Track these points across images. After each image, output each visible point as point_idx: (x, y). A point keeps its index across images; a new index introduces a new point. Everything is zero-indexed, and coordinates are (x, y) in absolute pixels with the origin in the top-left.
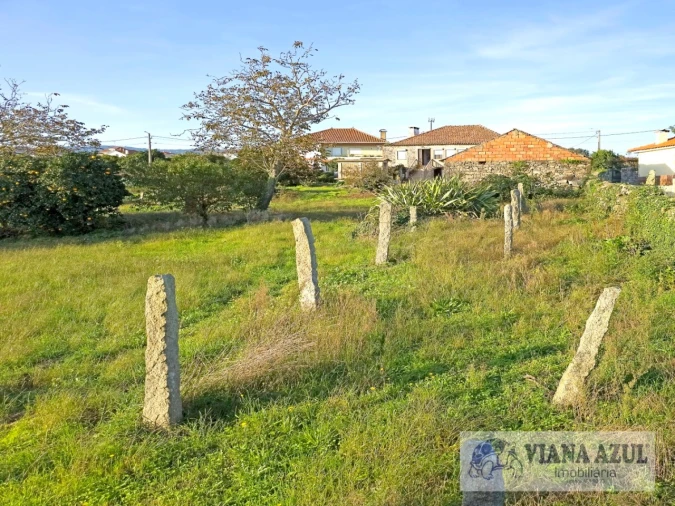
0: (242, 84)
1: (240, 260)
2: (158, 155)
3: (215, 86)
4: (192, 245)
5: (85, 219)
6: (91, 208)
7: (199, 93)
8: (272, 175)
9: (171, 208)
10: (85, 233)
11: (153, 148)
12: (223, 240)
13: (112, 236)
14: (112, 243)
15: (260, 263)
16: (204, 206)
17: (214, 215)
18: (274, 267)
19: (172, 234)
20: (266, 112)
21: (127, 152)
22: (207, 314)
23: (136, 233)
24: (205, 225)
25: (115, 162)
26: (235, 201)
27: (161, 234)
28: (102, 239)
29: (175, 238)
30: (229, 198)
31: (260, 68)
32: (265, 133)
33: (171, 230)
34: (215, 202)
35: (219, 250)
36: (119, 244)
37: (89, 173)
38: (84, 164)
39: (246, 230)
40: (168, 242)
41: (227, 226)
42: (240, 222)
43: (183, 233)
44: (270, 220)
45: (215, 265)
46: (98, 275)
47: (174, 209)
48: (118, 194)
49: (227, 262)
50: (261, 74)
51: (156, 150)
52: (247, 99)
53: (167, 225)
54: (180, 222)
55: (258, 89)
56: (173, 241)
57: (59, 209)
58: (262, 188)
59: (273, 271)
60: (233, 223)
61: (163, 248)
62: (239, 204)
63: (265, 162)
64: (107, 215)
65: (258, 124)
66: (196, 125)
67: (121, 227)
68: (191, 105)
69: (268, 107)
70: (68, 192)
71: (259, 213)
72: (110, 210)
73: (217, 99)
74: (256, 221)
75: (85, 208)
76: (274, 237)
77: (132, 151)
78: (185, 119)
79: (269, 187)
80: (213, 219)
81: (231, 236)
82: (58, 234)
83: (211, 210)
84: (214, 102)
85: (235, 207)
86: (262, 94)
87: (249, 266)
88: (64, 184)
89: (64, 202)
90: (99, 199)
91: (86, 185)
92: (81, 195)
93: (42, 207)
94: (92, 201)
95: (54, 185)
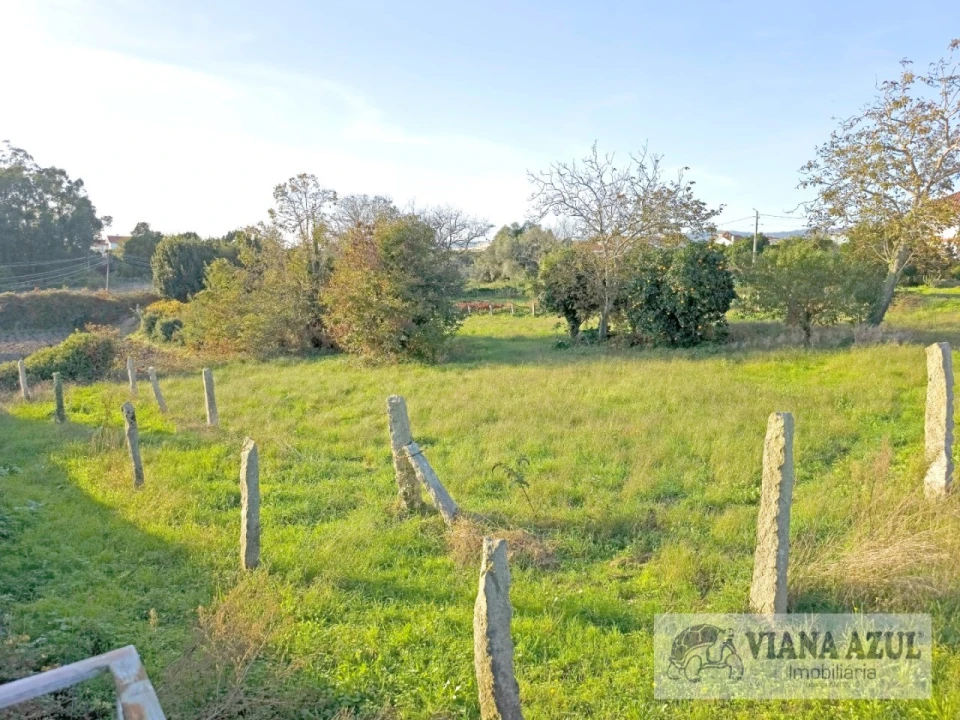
0: (870, 124)
1: (845, 402)
2: (763, 241)
3: (840, 133)
4: (793, 371)
5: (696, 328)
6: (702, 313)
7: (821, 146)
8: (893, 269)
9: (774, 317)
10: (695, 344)
11: (759, 232)
12: (826, 368)
13: (717, 352)
14: (716, 361)
15: (869, 410)
16: (808, 316)
17: (818, 329)
18: (887, 418)
19: (773, 354)
20: (898, 166)
21: (733, 238)
22: (808, 474)
23: (738, 349)
24: (807, 344)
25: (722, 252)
26: (843, 309)
27: (761, 353)
28: (711, 354)
29: (776, 360)
30: (835, 304)
31: (897, 94)
32: (892, 201)
33: (771, 348)
34: (820, 310)
35: (821, 383)
36: (723, 363)
37: (705, 268)
38: (702, 257)
39: (853, 355)
40: (769, 364)
41: (831, 347)
42: (846, 343)
43: (783, 354)
44: (883, 341)
45: (817, 404)
46: (706, 400)
47: (777, 319)
48: (724, 296)
49: (831, 402)
50: (898, 104)
51: (761, 234)
52: (877, 147)
53: (767, 341)
54: (781, 338)
55: (893, 130)
56: (773, 363)
57: (677, 314)
58: (878, 290)
59: (885, 423)
60: (838, 342)
61: (762, 372)
62: (848, 314)
63: (886, 247)
64: (714, 324)
65: (887, 186)
66: (814, 192)
67: (724, 340)
68: (810, 166)
69: (899, 157)
70: (686, 292)
71: (870, 329)
72: (718, 318)
73: (842, 153)
74: (866, 341)
75: (698, 314)
76: (887, 368)
77: (738, 237)
78: (801, 187)
79: (887, 289)
80: (816, 335)
81: (835, 361)
82: (673, 344)
83: (814, 323)
84: (836, 158)
85: (843, 319)
86: (895, 137)
87: (856, 412)
88: (685, 283)
89: (682, 305)
90: (710, 302)
91: (701, 284)
92: (696, 295)
93: (664, 311)
94: (704, 305)
95: (677, 284)
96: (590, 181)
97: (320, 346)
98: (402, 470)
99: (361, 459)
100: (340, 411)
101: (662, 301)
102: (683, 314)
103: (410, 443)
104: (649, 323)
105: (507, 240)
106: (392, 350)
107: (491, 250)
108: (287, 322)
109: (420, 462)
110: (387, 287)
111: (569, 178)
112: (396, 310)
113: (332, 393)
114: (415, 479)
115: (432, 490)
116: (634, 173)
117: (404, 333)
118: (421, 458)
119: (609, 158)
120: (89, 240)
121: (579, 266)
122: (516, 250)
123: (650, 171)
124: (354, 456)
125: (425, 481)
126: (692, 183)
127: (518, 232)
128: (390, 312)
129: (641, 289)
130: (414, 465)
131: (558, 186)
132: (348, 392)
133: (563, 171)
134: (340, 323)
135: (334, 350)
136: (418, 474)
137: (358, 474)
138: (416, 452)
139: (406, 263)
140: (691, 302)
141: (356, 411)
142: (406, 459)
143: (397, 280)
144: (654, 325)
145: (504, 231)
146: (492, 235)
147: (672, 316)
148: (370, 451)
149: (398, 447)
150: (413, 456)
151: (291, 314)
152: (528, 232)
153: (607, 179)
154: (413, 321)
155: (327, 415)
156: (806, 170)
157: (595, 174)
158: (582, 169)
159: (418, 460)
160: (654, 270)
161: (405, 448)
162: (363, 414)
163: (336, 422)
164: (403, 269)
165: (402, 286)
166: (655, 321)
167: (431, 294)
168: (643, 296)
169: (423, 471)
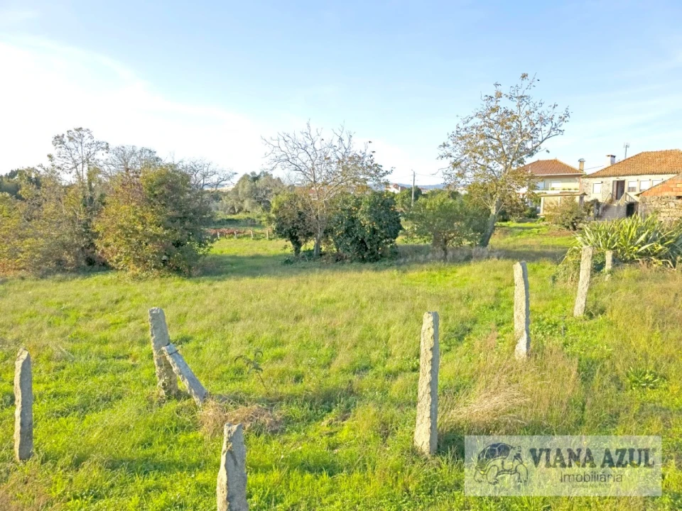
0: (478, 121)
1: (469, 297)
2: (418, 192)
3: (462, 126)
4: (437, 277)
5: (378, 249)
6: (382, 239)
7: (451, 134)
8: (493, 212)
9: (425, 241)
10: (377, 260)
11: (415, 184)
12: (457, 275)
13: (391, 265)
14: (391, 271)
15: (482, 303)
16: (446, 241)
17: (452, 249)
18: (493, 308)
19: (425, 266)
20: (495, 148)
21: (399, 188)
22: (448, 348)
23: (404, 263)
24: (445, 259)
25: (393, 198)
26: (466, 237)
27: (418, 266)
28: (387, 267)
29: (427, 270)
30: (461, 234)
31: (493, 104)
32: (492, 170)
33: (425, 262)
34: (453, 237)
35: (454, 285)
36: (395, 272)
37: (383, 209)
38: (381, 201)
39: (472, 267)
40: (423, 273)
41: (459, 261)
42: (468, 259)
43: (431, 266)
44: (488, 258)
45: (452, 300)
46: (386, 299)
47: (427, 243)
48: (395, 229)
49: (460, 298)
50: (494, 110)
51: (417, 186)
52: (483, 136)
53: (421, 258)
54: (430, 255)
55: (491, 126)
56: (425, 272)
57: (365, 240)
58: (485, 224)
59: (491, 310)
60: (463, 258)
61: (420, 279)
62: (468, 240)
63: (489, 198)
64: (389, 246)
65: (488, 161)
66: (447, 163)
67: (396, 258)
68: (444, 145)
69: (495, 143)
70: (371, 225)
71: (481, 249)
72: (391, 242)
73: (462, 138)
74: (480, 258)
75: (379, 240)
76: (492, 274)
77: (403, 188)
78: (440, 158)
79: (490, 224)
80: (450, 253)
81: (462, 270)
82: (363, 260)
83: (450, 245)
84: (459, 142)
85: (466, 243)
86: (493, 130)
87: (475, 304)
88: (370, 219)
89: (368, 234)
90: (386, 232)
91: (380, 220)
92: (377, 228)
93: (357, 238)
94: (382, 234)
95: (364, 219)
96: (306, 146)
97: (93, 264)
98: (161, 366)
99: (127, 357)
100: (109, 318)
101: (356, 231)
102: (369, 240)
103: (168, 344)
104: (347, 246)
105: (248, 184)
106: (155, 267)
107: (236, 191)
108: (64, 246)
109: (176, 360)
110: (150, 217)
111: (291, 144)
112: (158, 236)
113: (102, 303)
114: (173, 373)
115: (186, 380)
116: (335, 143)
117: (165, 254)
118: (177, 356)
119: (319, 132)
121: (300, 206)
122: (254, 191)
123: (346, 142)
124: (121, 355)
125: (180, 374)
126: (374, 152)
127: (256, 179)
128: (153, 238)
129: (342, 223)
130: (171, 362)
131: (284, 148)
132: (117, 302)
133: (287, 139)
134: (109, 246)
135: (105, 267)
136: (175, 369)
137: (126, 370)
138: (173, 351)
139: (166, 200)
140: (374, 231)
141: (123, 317)
142: (165, 357)
143: (160, 213)
144: (351, 248)
145: (245, 177)
146: (236, 180)
147: (362, 241)
148: (135, 350)
149: (158, 348)
150: (170, 355)
151: (68, 239)
152: (262, 179)
153: (318, 146)
154: (173, 244)
155: (99, 321)
156: (442, 148)
157: (309, 142)
158: (301, 138)
159: (174, 357)
160: (350, 210)
161: (163, 348)
162: (129, 320)
163: (106, 327)
164: (164, 205)
165: (162, 218)
166: (351, 244)
167: (187, 224)
168: (343, 228)
169: (178, 366)
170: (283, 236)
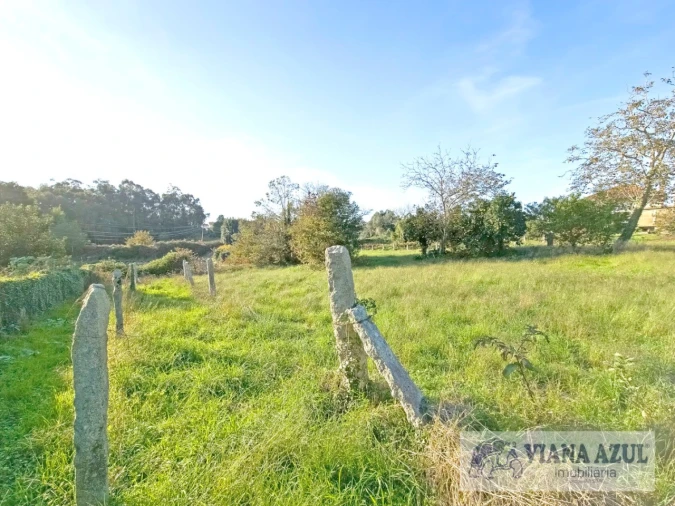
97: (291, 260)
98: (344, 339)
99: (303, 321)
100: (293, 290)
103: (355, 306)
105: (378, 218)
107: (371, 223)
108: (274, 249)
109: (370, 332)
113: (291, 280)
114: (362, 352)
115: (388, 370)
118: (370, 325)
120: (201, 223)
122: (382, 221)
124: (298, 318)
125: (376, 358)
127: (383, 214)
130: (361, 335)
132: (301, 280)
134: (299, 247)
135: (296, 262)
136: (367, 347)
137: (301, 335)
138: (364, 317)
141: (303, 290)
142: (351, 326)
145: (377, 215)
146: (372, 214)
148: (311, 314)
149: (339, 310)
150: (360, 322)
151: (275, 245)
152: (387, 215)
155: (286, 291)
159: (366, 327)
161: (349, 311)
162: (308, 291)
163: (290, 296)
169: (374, 343)
170: (414, 239)
